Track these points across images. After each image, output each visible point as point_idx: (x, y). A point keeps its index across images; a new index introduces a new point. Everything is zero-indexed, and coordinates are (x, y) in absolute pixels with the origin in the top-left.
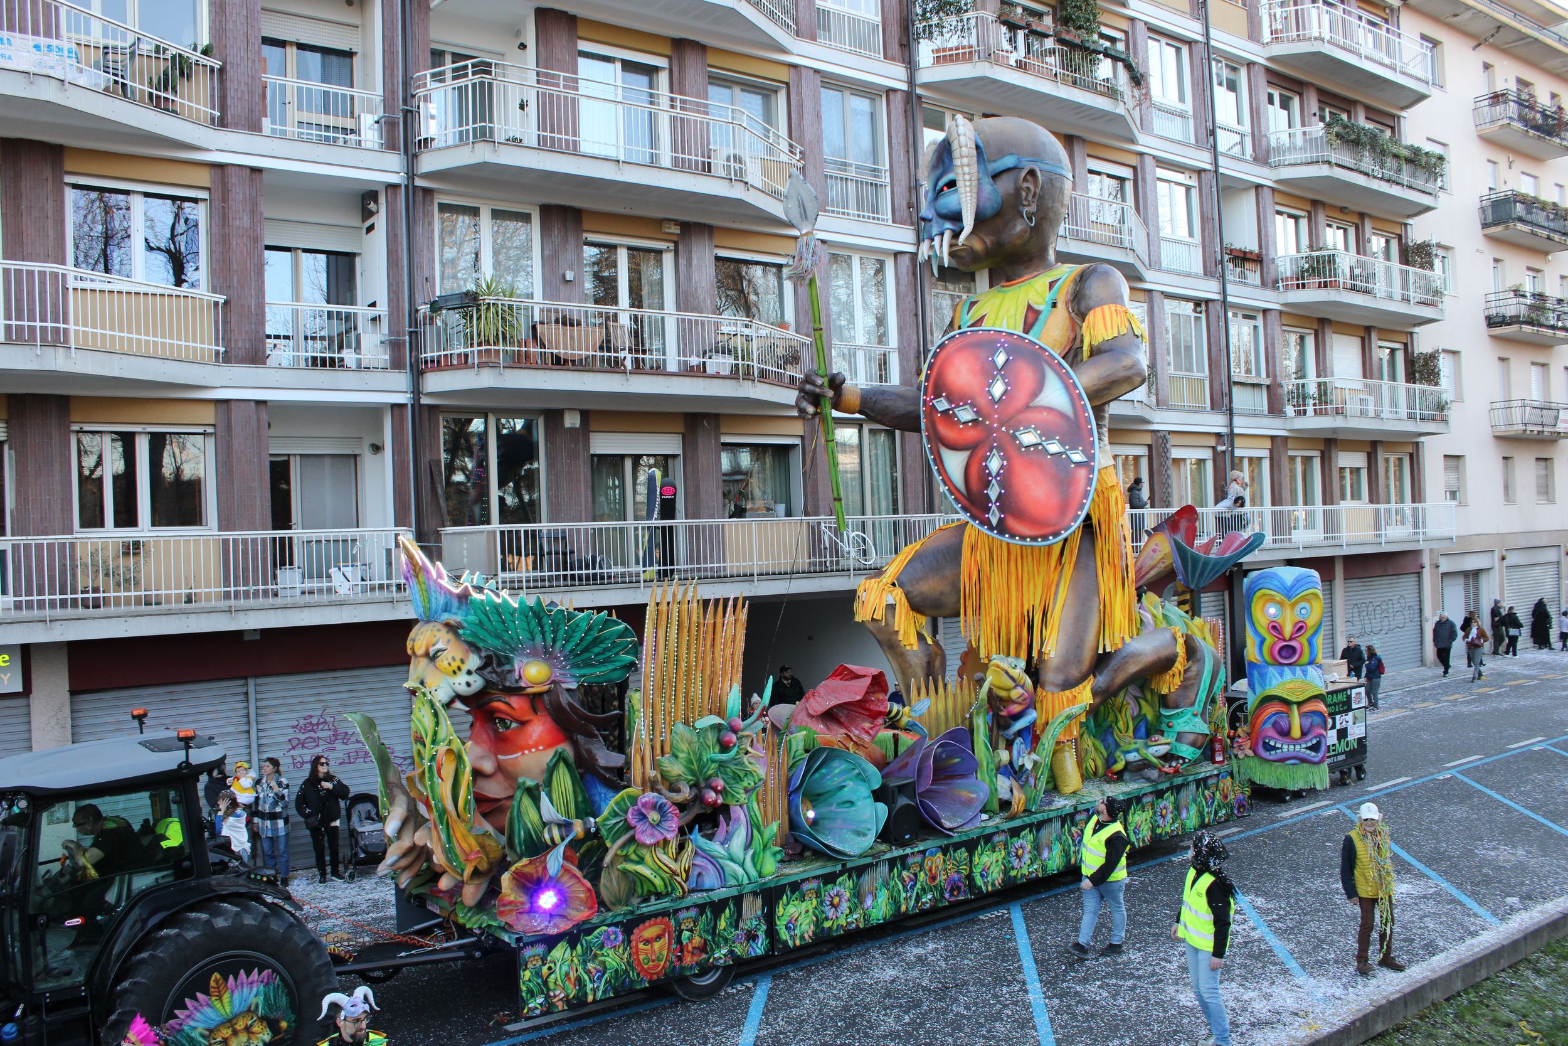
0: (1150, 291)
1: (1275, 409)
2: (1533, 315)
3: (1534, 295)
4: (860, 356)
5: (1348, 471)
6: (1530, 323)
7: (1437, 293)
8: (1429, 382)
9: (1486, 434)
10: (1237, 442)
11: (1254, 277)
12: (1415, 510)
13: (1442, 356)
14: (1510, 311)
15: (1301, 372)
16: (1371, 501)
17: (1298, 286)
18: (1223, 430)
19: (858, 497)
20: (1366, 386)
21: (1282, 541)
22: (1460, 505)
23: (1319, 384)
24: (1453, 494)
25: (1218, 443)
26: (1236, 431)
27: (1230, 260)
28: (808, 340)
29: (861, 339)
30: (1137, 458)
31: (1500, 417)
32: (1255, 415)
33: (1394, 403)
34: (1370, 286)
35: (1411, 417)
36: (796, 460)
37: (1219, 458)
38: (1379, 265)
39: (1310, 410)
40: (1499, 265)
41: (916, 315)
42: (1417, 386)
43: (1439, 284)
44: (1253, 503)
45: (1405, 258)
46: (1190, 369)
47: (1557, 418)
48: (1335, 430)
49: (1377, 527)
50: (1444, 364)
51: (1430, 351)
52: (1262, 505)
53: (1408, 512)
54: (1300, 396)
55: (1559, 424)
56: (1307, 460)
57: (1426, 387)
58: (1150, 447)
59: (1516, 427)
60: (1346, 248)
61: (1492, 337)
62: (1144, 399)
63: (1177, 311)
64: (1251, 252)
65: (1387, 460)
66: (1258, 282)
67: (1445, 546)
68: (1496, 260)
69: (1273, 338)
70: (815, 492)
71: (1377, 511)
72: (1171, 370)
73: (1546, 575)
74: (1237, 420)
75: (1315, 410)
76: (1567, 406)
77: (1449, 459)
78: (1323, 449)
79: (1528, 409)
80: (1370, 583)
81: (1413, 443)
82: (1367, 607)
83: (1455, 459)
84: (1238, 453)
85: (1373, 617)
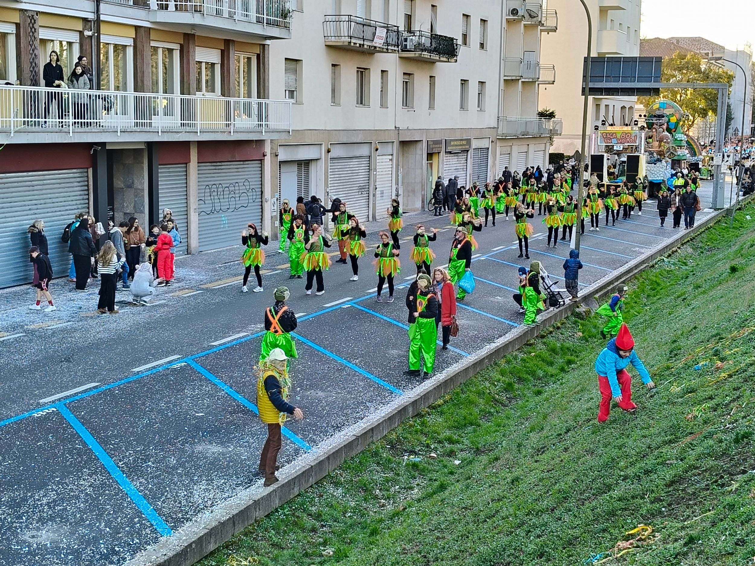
1: (140, 1)
5: (203, 65)
9: (320, 43)
10: (103, 28)
12: (260, 105)
16: (223, 94)
18: (91, 16)
21: (143, 125)
22: (297, 103)
24: (292, 93)
25: (85, 28)
26: (102, 18)
30: (4, 35)
31: (331, 29)
32: (121, 3)
33: (245, 7)
35: (259, 21)
37: (87, 42)
39: (172, 5)
44: (117, 88)
47: (374, 34)
48: (193, 26)
49: (228, 118)
52: (125, 89)
53: (255, 107)
55: (375, 39)
56: (168, 52)
58: (18, 25)
59: (343, 39)
65: (239, 58)
67: (284, 136)
71: (228, 103)
73: (360, 167)
74: (103, 7)
75: (176, 5)
76: (382, 25)
77: (288, 62)
78: (182, 43)
79: (353, 24)
80: (220, 167)
81: (260, 44)
82: (217, 188)
83: (294, 63)
84: (104, 39)
85: (222, 197)
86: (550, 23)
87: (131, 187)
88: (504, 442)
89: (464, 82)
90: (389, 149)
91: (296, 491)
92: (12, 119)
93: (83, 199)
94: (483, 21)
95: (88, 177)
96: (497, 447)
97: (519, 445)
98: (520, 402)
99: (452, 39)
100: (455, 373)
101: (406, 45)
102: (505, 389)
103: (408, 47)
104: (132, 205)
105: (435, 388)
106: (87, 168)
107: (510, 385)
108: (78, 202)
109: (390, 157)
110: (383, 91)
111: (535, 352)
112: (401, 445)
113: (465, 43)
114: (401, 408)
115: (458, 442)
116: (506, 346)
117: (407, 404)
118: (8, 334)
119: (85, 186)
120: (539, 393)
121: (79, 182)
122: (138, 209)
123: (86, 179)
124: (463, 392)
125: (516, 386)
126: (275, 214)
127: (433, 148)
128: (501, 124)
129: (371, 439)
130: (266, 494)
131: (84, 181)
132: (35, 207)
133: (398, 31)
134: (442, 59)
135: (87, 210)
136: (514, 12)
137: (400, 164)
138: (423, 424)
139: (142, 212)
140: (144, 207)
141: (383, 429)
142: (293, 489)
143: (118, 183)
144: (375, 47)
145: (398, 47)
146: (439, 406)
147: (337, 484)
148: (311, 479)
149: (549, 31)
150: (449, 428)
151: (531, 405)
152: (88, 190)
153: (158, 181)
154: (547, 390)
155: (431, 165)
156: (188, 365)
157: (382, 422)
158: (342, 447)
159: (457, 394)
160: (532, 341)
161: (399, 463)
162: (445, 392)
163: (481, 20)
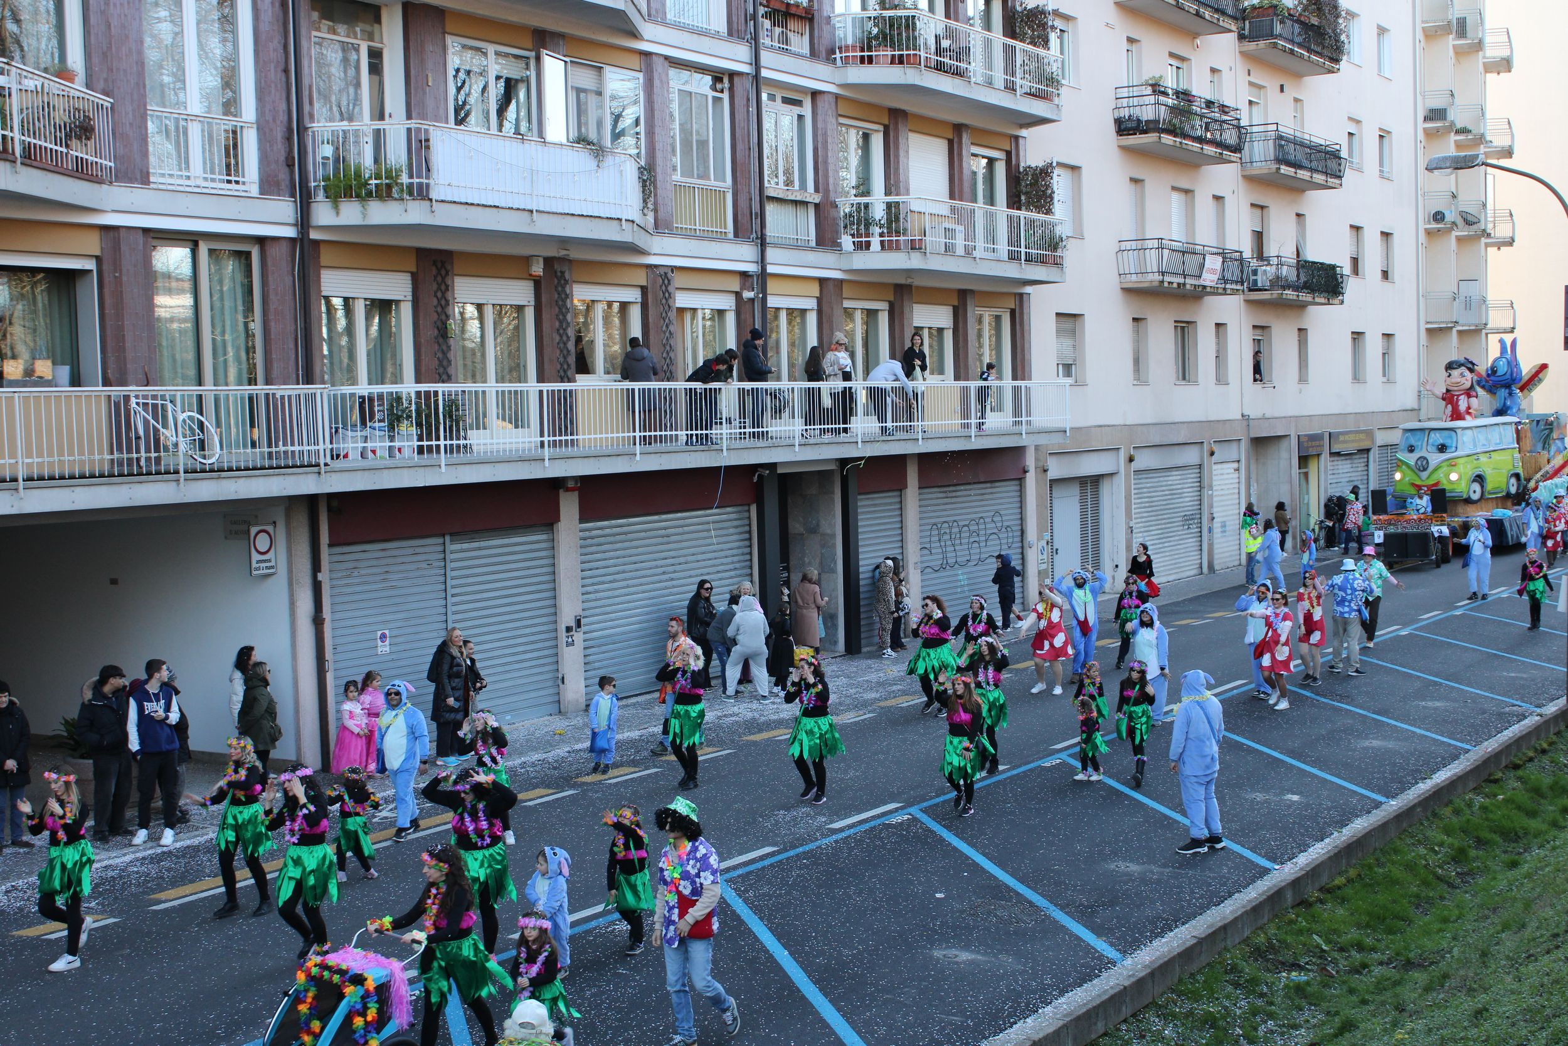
0: (647, 54)
1: (826, 239)
2: (1176, 121)
3: (1177, 93)
4: (195, 132)
5: (926, 332)
6: (1172, 132)
7: (1052, 81)
8: (1039, 209)
10: (772, 286)
11: (800, 43)
12: (1016, 391)
13: (1056, 172)
14: (1147, 114)
15: (864, 187)
16: (957, 378)
17: (862, 62)
18: (751, 268)
19: (191, 356)
20: (953, 209)
22: (1076, 384)
23: (889, 205)
24: (1068, 369)
25: (743, 288)
26: (770, 269)
27: (766, 15)
28: (107, 101)
29: (195, 107)
30: (624, 306)
31: (1130, 262)
32: (797, 246)
33: (991, 237)
34: (963, 65)
35: (1013, 257)
36: (89, 297)
37: (746, 309)
38: (976, 37)
39: (875, 242)
40: (1134, 47)
41: (286, 71)
42: (1023, 214)
43: (1055, 67)
45: (1011, 30)
46: (704, 176)
47: (1202, 266)
48: (909, 272)
49: (965, 414)
50: (1060, 183)
51: (1041, 164)
53: (1009, 395)
54: (861, 221)
55: (1205, 275)
56: (871, 314)
57: (1034, 215)
58: (644, 290)
59: (1150, 277)
60: (931, 9)
61: (1122, 147)
62: (636, 216)
63: (687, 88)
64: (797, 6)
65: (982, 317)
66: (806, 50)
67: (1056, 439)
68: (1131, 40)
69: (825, 134)
70: (121, 349)
71: (966, 391)
72: (677, 177)
73: (1184, 483)
74: (771, 254)
75: (882, 242)
76: (1215, 250)
77: (1063, 319)
78: (892, 299)
79: (1166, 252)
80: (954, 494)
81: (1015, 294)
82: (950, 528)
83: (1071, 320)
84: (772, 302)
85: (958, 542)
86: (1502, 231)
87: (815, 532)
88: (1456, 949)
89: (1357, 336)
90: (1232, 452)
91: (1100, 1027)
92: (637, 434)
93: (743, 554)
94: (1386, 235)
95: (749, 518)
96: (1443, 957)
97: (1484, 954)
98: (1480, 881)
99: (1333, 267)
100: (1364, 832)
101: (1255, 281)
102: (1453, 859)
103: (1260, 284)
104: (818, 561)
105: (1330, 858)
106: (749, 505)
107: (1462, 851)
108: (736, 559)
109: (1235, 465)
110: (1220, 358)
111: (1503, 794)
112: (1275, 954)
113: (1356, 270)
114: (1272, 892)
115: (1373, 949)
116: (1452, 785)
117: (1283, 884)
118: (633, 770)
119: (746, 532)
120: (1514, 865)
121: (736, 527)
122: (826, 568)
123: (746, 522)
124: (1380, 865)
125: (1473, 853)
126: (1044, 566)
127: (1308, 448)
128: (1424, 402)
129: (1222, 945)
130: (1051, 1030)
131: (743, 526)
132: (671, 569)
133: (1241, 260)
134: (1317, 300)
135: (749, 571)
136: (1438, 217)
137: (1253, 476)
138: (1314, 918)
139: (833, 571)
140: (835, 563)
141: (1243, 928)
142: (1095, 1024)
143: (796, 526)
144: (1204, 287)
145: (1242, 284)
146: (1339, 888)
147: (1167, 1017)
148: (1124, 1008)
149: (1499, 245)
150: (1359, 926)
151: (1502, 885)
152: (750, 539)
153: (856, 520)
154: (1529, 858)
155: (1306, 475)
156: (915, 820)
157: (1242, 915)
158: (1174, 957)
159: (1370, 867)
160: (1499, 775)
161: (1273, 983)
162: (1348, 865)
163: (1382, 233)
